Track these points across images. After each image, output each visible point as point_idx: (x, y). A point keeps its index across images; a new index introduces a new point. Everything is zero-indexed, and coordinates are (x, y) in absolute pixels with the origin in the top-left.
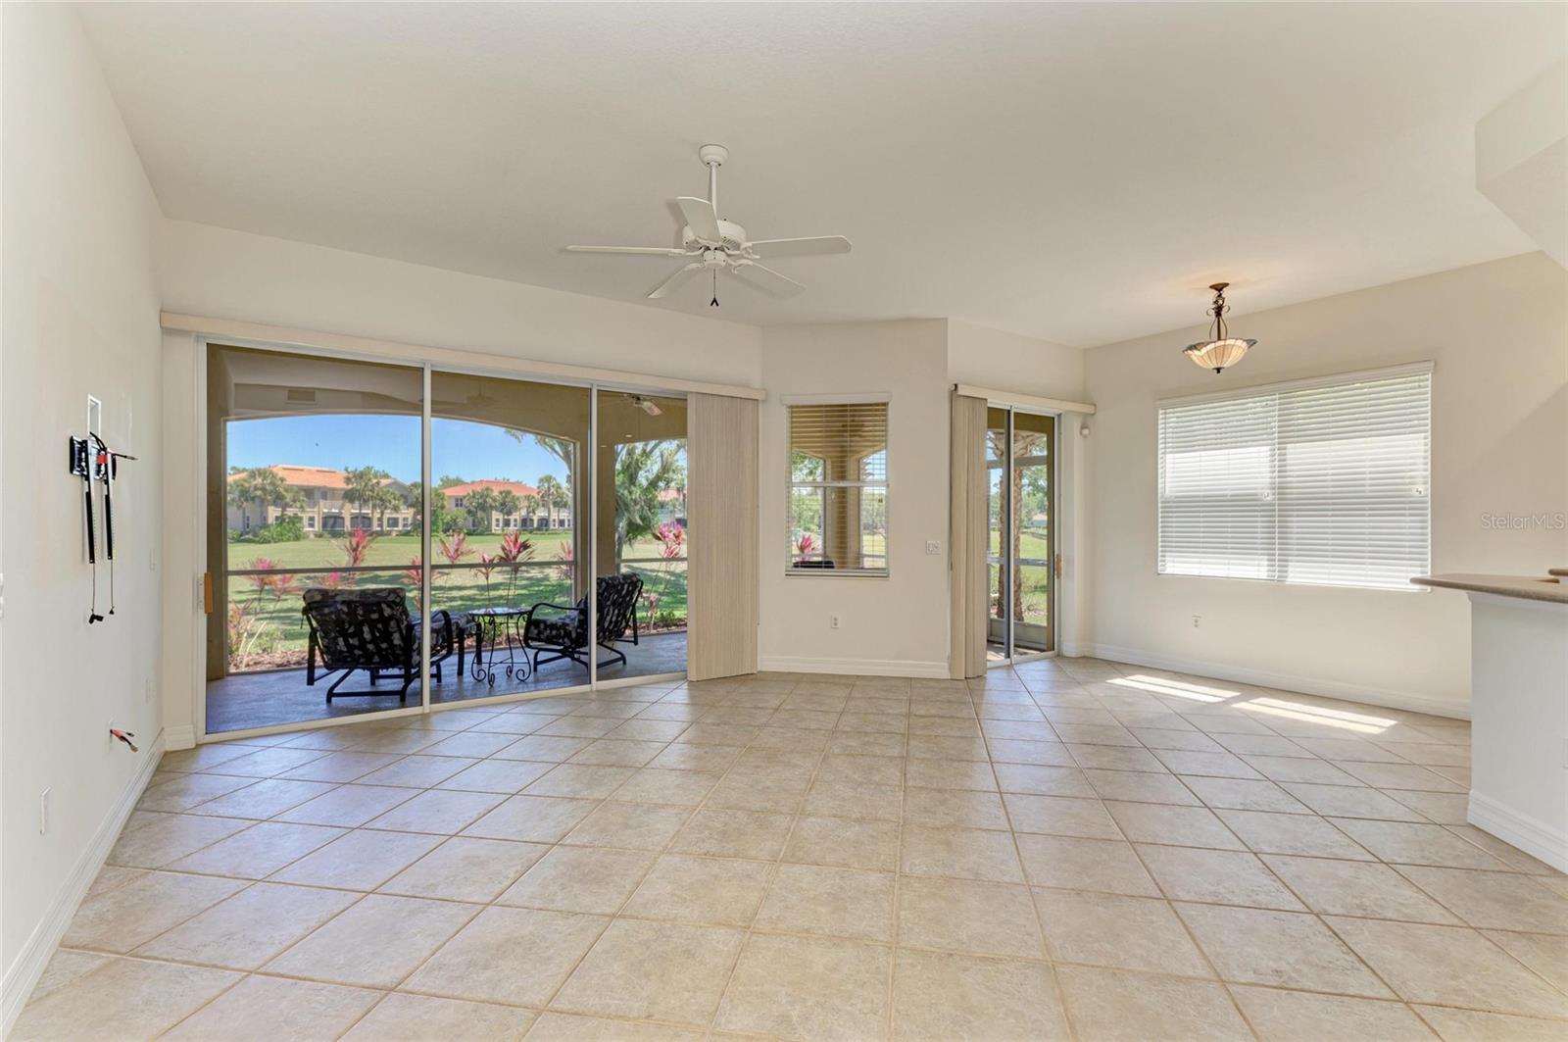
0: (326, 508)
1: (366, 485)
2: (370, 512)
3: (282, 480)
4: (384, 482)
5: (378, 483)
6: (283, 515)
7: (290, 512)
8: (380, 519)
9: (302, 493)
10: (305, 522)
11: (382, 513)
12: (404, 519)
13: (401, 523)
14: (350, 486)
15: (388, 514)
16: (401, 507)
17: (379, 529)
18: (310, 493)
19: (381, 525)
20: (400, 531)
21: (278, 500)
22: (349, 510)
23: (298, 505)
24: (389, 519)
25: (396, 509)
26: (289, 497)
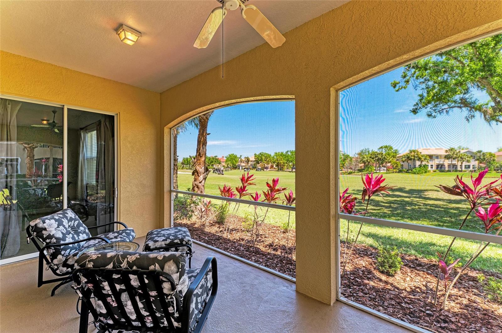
0: (437, 161)
1: (454, 153)
2: (456, 163)
3: (421, 153)
4: (462, 151)
5: (459, 152)
6: (421, 164)
7: (424, 163)
8: (461, 166)
9: (428, 157)
10: (430, 167)
11: (462, 163)
12: (473, 165)
13: (471, 167)
14: (447, 154)
15: (464, 164)
16: (471, 161)
17: (461, 169)
18: (431, 157)
19: (461, 168)
20: (471, 170)
21: (419, 159)
22: (447, 162)
23: (426, 161)
24: (465, 166)
25: (468, 161)
26: (423, 158)
